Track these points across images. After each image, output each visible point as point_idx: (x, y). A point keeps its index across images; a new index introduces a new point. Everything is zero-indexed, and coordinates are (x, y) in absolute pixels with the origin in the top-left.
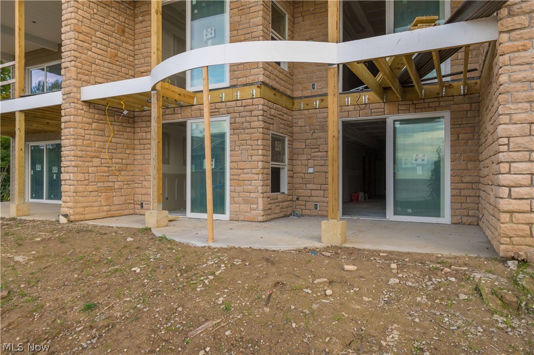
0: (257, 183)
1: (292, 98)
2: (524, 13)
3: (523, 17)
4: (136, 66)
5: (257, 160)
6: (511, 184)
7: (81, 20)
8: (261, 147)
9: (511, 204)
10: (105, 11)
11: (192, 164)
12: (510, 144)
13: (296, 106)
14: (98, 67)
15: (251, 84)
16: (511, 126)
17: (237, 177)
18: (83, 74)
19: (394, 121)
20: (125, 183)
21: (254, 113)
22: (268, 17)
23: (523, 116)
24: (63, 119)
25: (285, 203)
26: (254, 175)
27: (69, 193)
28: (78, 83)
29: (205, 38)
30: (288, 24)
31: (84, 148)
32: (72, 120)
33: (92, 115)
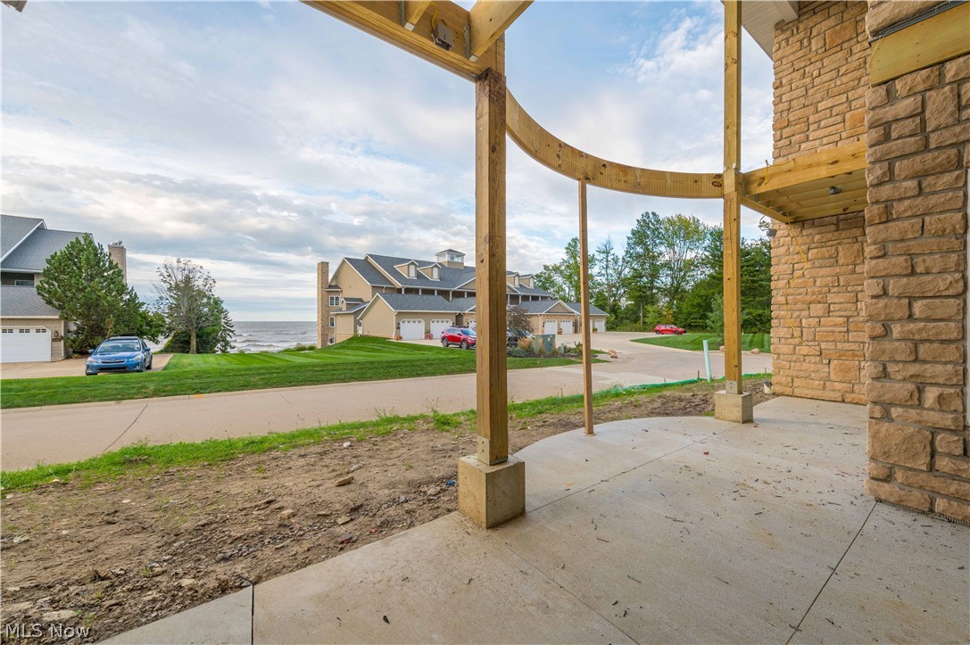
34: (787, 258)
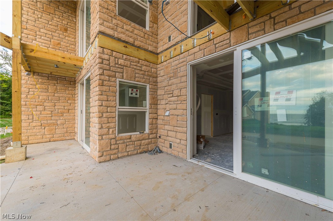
1: (157, 54)
10: (49, 17)
13: (159, 60)
15: (96, 37)
20: (67, 120)
33: (36, 80)
34: (26, 85)
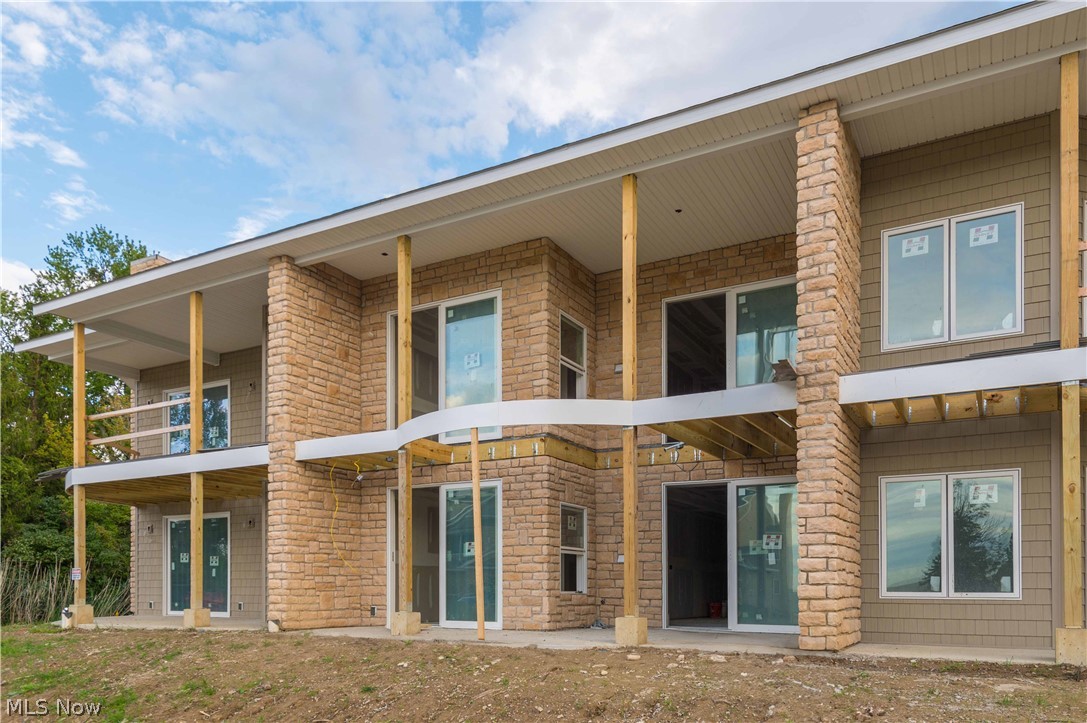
0: (541, 576)
1: (595, 451)
2: (820, 385)
3: (818, 389)
4: (364, 404)
5: (540, 542)
6: (808, 568)
7: (295, 346)
8: (547, 525)
9: (807, 590)
10: (324, 328)
11: (447, 549)
12: (808, 526)
13: (600, 463)
14: (315, 411)
15: (532, 436)
16: (807, 506)
17: (512, 568)
18: (298, 422)
19: (738, 487)
20: (349, 578)
21: (537, 477)
22: (556, 341)
23: (818, 495)
24: (270, 487)
25: (583, 607)
26: (537, 565)
27: (281, 591)
28: (292, 436)
29: (467, 367)
30: (588, 342)
31: (298, 527)
32: (284, 488)
33: (308, 480)
